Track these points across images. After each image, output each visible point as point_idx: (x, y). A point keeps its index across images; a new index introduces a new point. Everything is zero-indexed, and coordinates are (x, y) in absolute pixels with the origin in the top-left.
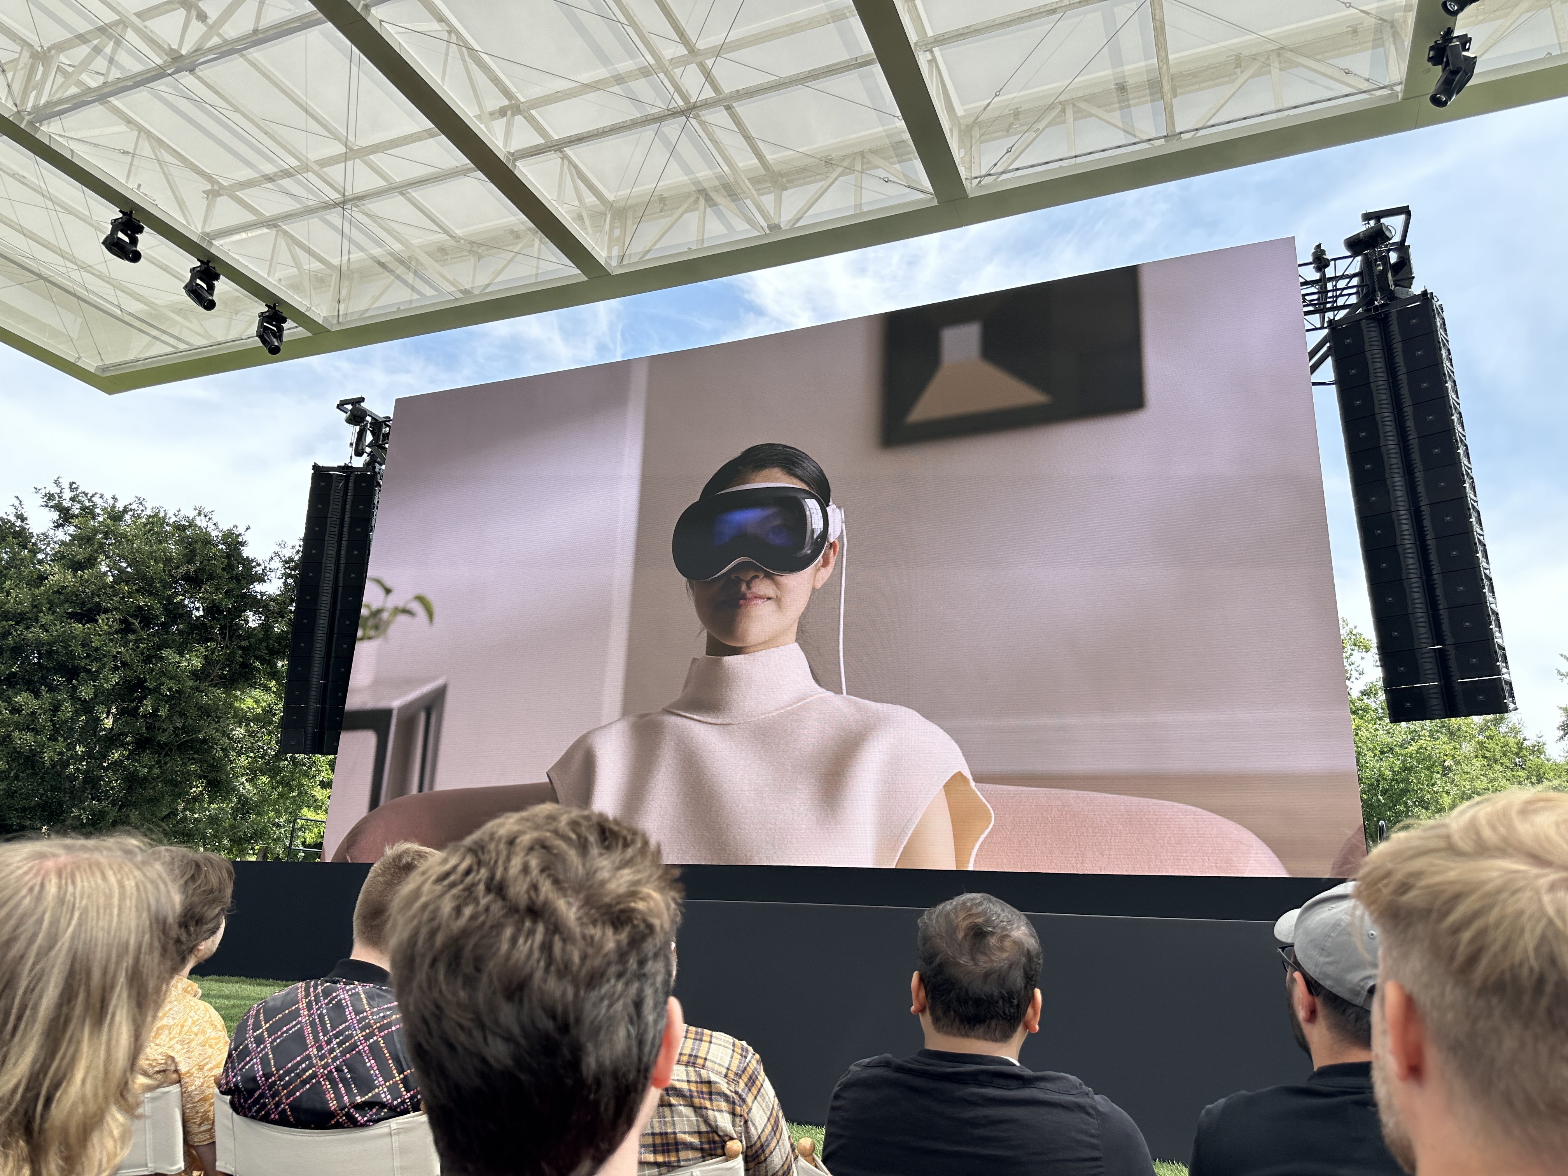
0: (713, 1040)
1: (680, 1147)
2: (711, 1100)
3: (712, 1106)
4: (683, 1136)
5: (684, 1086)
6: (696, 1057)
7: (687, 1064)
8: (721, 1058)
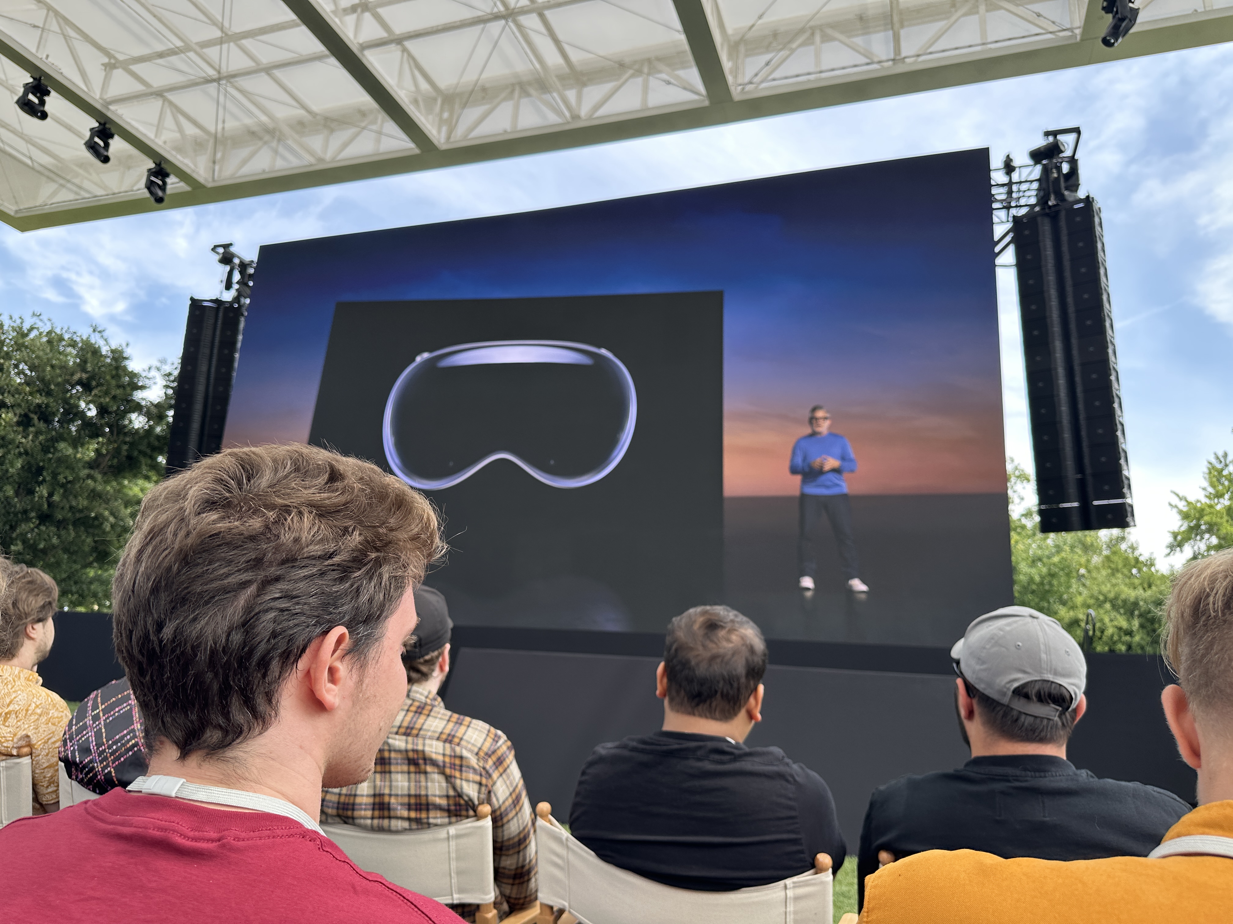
0: (472, 725)
1: (431, 807)
2: (461, 771)
3: (461, 775)
4: (434, 798)
5: (440, 758)
6: (454, 736)
7: (445, 741)
8: (476, 740)
